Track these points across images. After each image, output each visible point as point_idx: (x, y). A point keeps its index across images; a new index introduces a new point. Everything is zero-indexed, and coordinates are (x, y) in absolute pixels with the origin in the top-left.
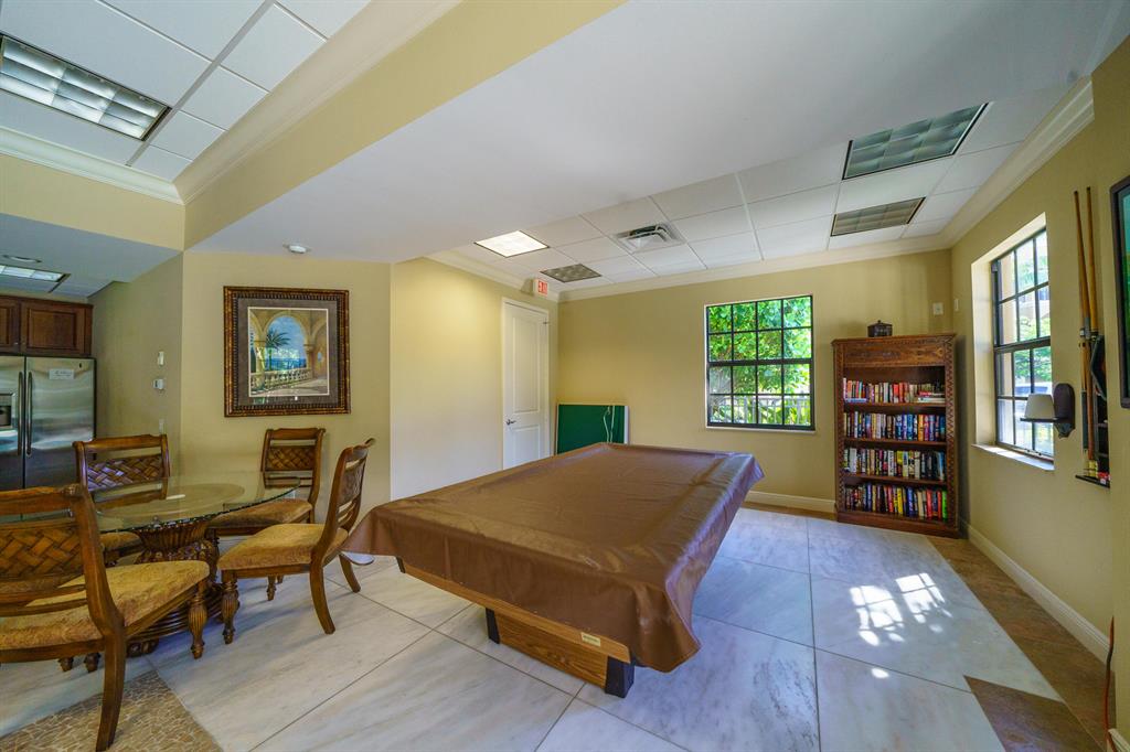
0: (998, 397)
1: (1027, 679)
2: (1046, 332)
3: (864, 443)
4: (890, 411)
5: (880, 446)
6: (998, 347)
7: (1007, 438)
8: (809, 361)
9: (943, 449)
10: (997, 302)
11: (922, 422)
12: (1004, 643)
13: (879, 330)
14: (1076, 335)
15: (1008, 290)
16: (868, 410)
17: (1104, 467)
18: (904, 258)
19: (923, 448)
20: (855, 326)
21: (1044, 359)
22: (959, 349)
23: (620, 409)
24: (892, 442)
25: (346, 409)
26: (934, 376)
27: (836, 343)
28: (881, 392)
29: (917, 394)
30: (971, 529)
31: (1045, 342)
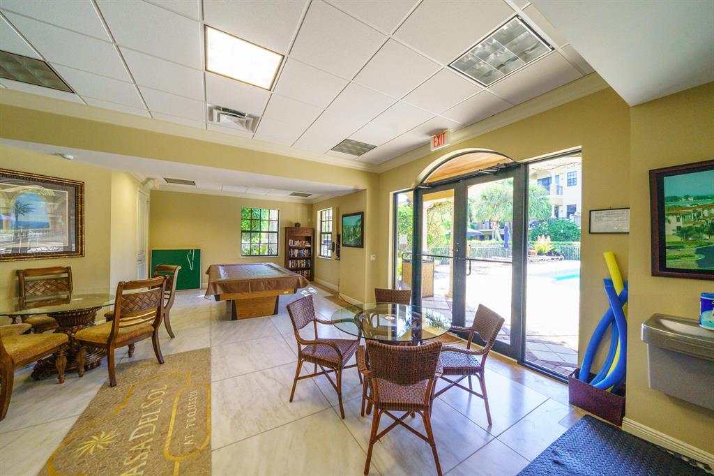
0: (321, 244)
1: (330, 295)
2: (331, 230)
3: (293, 259)
4: (299, 249)
5: (297, 259)
6: (321, 233)
7: (322, 254)
8: (277, 232)
9: (310, 259)
10: (321, 222)
11: (306, 251)
12: (324, 292)
13: (297, 225)
14: (335, 233)
15: (324, 219)
16: (294, 248)
17: (339, 256)
18: (303, 204)
19: (306, 259)
20: (291, 223)
21: (330, 235)
22: (314, 231)
23: (198, 252)
24: (299, 258)
25: (82, 254)
26: (308, 239)
27: (286, 228)
28: (297, 243)
29: (305, 244)
30: (315, 278)
31: (330, 233)
